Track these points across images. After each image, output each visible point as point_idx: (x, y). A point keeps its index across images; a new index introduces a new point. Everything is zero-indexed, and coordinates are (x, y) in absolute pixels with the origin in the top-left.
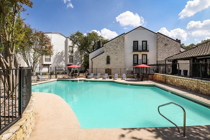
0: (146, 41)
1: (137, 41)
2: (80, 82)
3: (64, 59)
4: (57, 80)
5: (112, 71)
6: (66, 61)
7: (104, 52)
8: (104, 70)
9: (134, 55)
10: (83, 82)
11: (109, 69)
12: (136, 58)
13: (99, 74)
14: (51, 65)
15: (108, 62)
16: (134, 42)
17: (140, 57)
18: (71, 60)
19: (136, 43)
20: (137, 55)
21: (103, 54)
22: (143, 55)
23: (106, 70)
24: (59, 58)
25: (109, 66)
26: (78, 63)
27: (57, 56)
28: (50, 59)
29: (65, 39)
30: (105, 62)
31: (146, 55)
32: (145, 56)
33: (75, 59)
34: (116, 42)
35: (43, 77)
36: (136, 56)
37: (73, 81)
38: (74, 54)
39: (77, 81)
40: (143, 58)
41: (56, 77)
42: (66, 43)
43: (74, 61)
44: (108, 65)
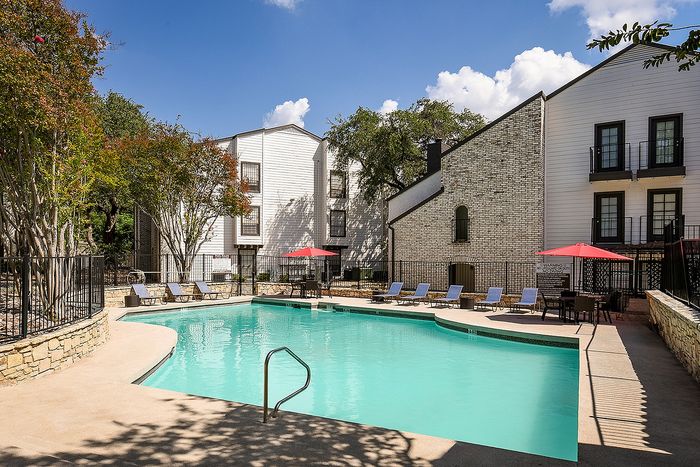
0: (677, 119)
1: (620, 126)
2: (320, 310)
3: (311, 226)
4: (253, 302)
5: (479, 277)
6: (317, 235)
7: (443, 189)
8: (444, 272)
9: (598, 197)
10: (329, 311)
11: (463, 265)
12: (614, 209)
13: (423, 288)
14: (261, 246)
15: (461, 234)
16: (599, 128)
17: (636, 206)
18: (339, 229)
19: (610, 133)
20: (620, 196)
21: (440, 199)
22: (651, 193)
23: (453, 269)
24: (292, 222)
25: (465, 255)
26: (369, 242)
27: (283, 218)
28: (258, 225)
29: (315, 145)
30: (448, 233)
31: (678, 192)
32: (671, 197)
33: (353, 224)
34: (497, 143)
35: (213, 287)
36: (614, 201)
37: (297, 306)
38: (349, 204)
39: (309, 306)
40: (657, 207)
41: (254, 289)
42: (319, 161)
43: (348, 232)
44: (462, 247)
